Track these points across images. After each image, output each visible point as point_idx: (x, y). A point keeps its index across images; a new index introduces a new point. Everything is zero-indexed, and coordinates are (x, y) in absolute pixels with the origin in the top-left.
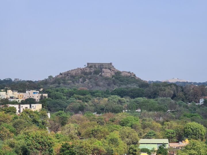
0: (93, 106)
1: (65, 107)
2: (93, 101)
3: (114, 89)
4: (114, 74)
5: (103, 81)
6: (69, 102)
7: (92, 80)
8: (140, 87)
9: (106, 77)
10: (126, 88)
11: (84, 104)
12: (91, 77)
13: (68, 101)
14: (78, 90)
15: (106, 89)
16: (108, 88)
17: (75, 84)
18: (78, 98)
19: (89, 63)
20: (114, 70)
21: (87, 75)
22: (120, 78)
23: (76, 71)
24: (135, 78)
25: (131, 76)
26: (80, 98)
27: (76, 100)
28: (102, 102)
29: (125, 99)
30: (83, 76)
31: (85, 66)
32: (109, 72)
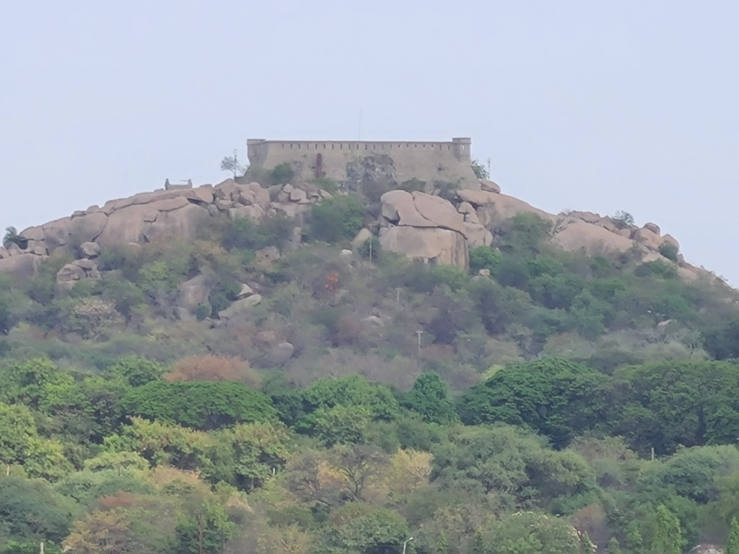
0: (302, 524)
1: (49, 536)
2: (300, 475)
3: (483, 368)
4: (489, 237)
5: (386, 302)
6: (87, 486)
7: (292, 288)
8: (719, 356)
9: (418, 261)
10: (592, 362)
11: (223, 501)
12: (285, 265)
13: (76, 475)
14: (169, 378)
15: (419, 374)
16: (433, 366)
17: (141, 330)
18: (167, 449)
19: (264, 143)
20: (491, 204)
21: (249, 245)
22: (537, 272)
23: (152, 211)
24: (670, 274)
25: (637, 253)
26: (187, 451)
27: (153, 464)
28: (384, 490)
29: (589, 457)
30: (209, 258)
31: (228, 164)
32: (441, 224)
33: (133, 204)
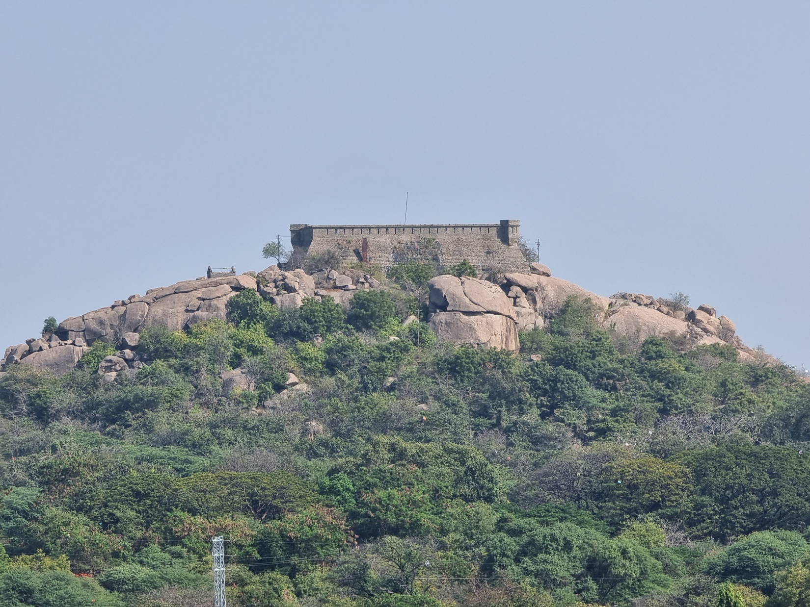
4: (541, 322)
9: (468, 347)
19: (307, 228)
20: (539, 288)
21: (296, 335)
23: (194, 300)
24: (729, 357)
25: (693, 336)
32: (491, 309)
33: (175, 293)
